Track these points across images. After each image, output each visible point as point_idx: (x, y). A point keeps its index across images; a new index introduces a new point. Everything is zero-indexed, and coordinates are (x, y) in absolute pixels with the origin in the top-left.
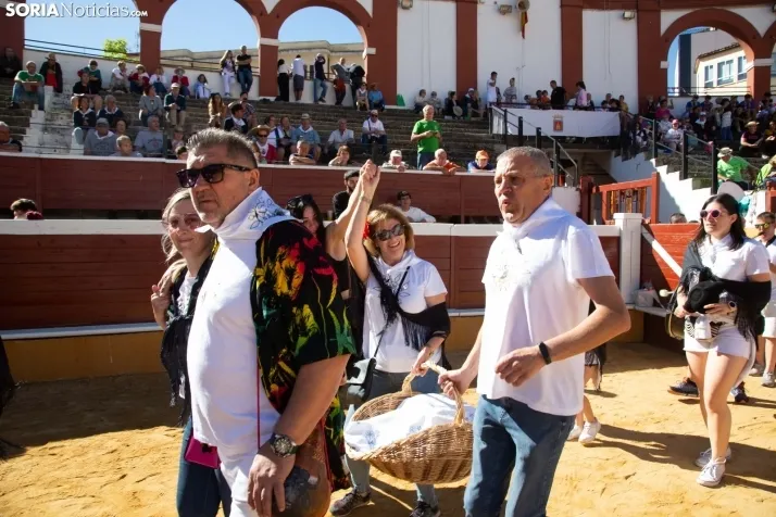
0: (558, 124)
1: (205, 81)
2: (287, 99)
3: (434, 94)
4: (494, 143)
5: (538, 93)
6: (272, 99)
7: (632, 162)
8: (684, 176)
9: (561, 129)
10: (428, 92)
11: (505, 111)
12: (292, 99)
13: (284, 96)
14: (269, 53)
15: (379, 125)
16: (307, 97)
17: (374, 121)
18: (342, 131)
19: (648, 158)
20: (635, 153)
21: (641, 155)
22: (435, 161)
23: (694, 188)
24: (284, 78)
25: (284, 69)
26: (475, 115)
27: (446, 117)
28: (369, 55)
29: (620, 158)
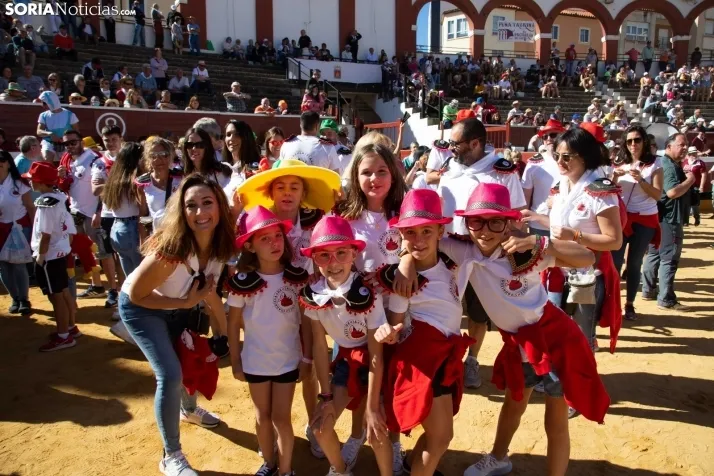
0: (337, 73)
3: (238, 42)
4: (291, 87)
7: (390, 104)
8: (423, 116)
9: (339, 77)
11: (299, 63)
15: (205, 73)
17: (202, 70)
18: (179, 79)
19: (401, 102)
20: (392, 97)
21: (396, 100)
22: (261, 106)
23: (429, 124)
28: (181, 4)
29: (381, 100)
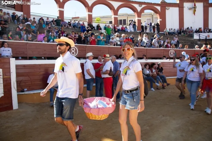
1: (127, 28)
2: (144, 31)
3: (175, 29)
4: (197, 41)
5: (199, 28)
6: (140, 31)
9: (209, 37)
10: (173, 29)
11: (200, 34)
12: (145, 31)
13: (143, 31)
14: (139, 21)
16: (148, 31)
24: (142, 27)
25: (142, 25)
26: (186, 34)
27: (179, 35)
28: (160, 21)
